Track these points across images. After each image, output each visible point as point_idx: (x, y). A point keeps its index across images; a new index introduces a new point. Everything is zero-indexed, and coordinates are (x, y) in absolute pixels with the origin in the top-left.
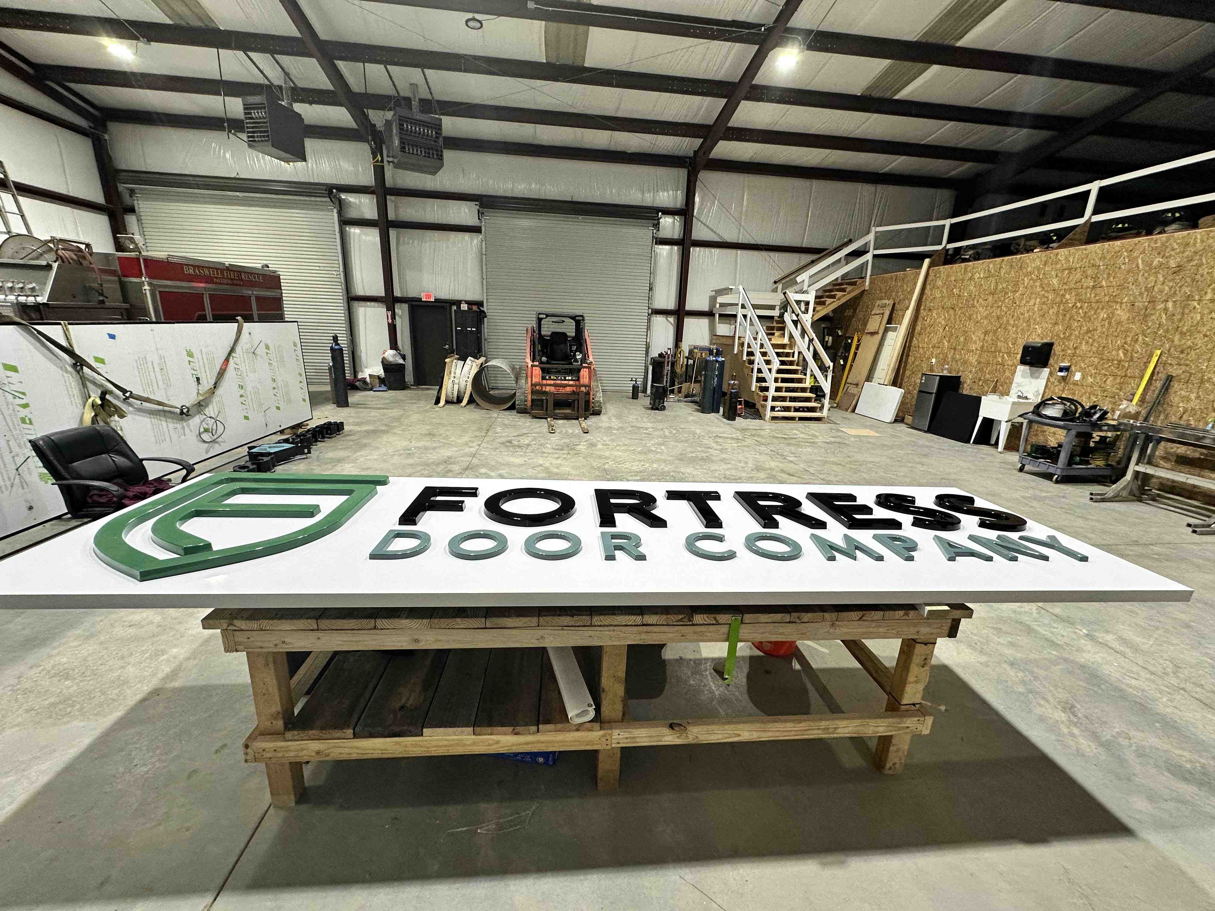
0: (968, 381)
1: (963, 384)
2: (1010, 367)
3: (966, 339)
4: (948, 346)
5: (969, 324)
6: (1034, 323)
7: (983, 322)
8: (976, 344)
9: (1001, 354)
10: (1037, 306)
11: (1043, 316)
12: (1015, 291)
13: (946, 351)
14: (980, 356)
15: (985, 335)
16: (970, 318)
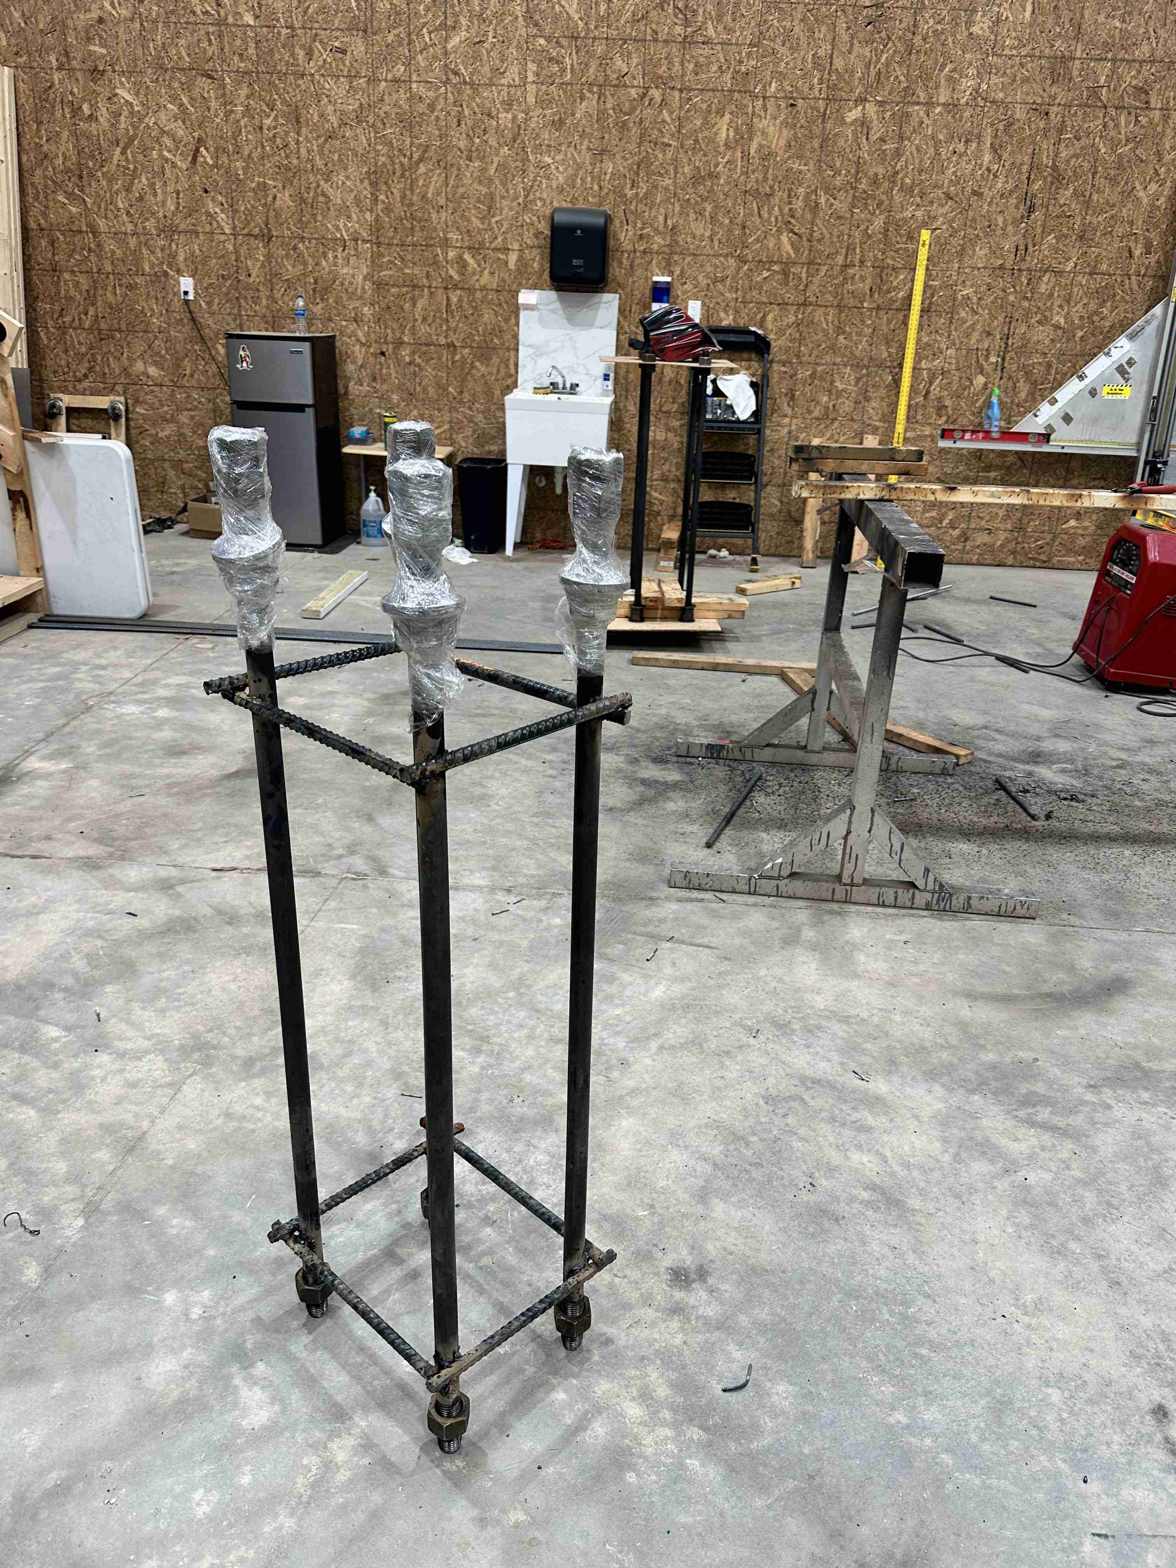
1: (342, 364)
2: (493, 296)
3: (303, 201)
4: (234, 228)
5: (298, 143)
6: (538, 148)
7: (356, 137)
8: (349, 217)
9: (451, 254)
10: (531, 89)
11: (559, 124)
12: (443, 26)
13: (231, 248)
14: (375, 262)
15: (374, 184)
16: (296, 118)
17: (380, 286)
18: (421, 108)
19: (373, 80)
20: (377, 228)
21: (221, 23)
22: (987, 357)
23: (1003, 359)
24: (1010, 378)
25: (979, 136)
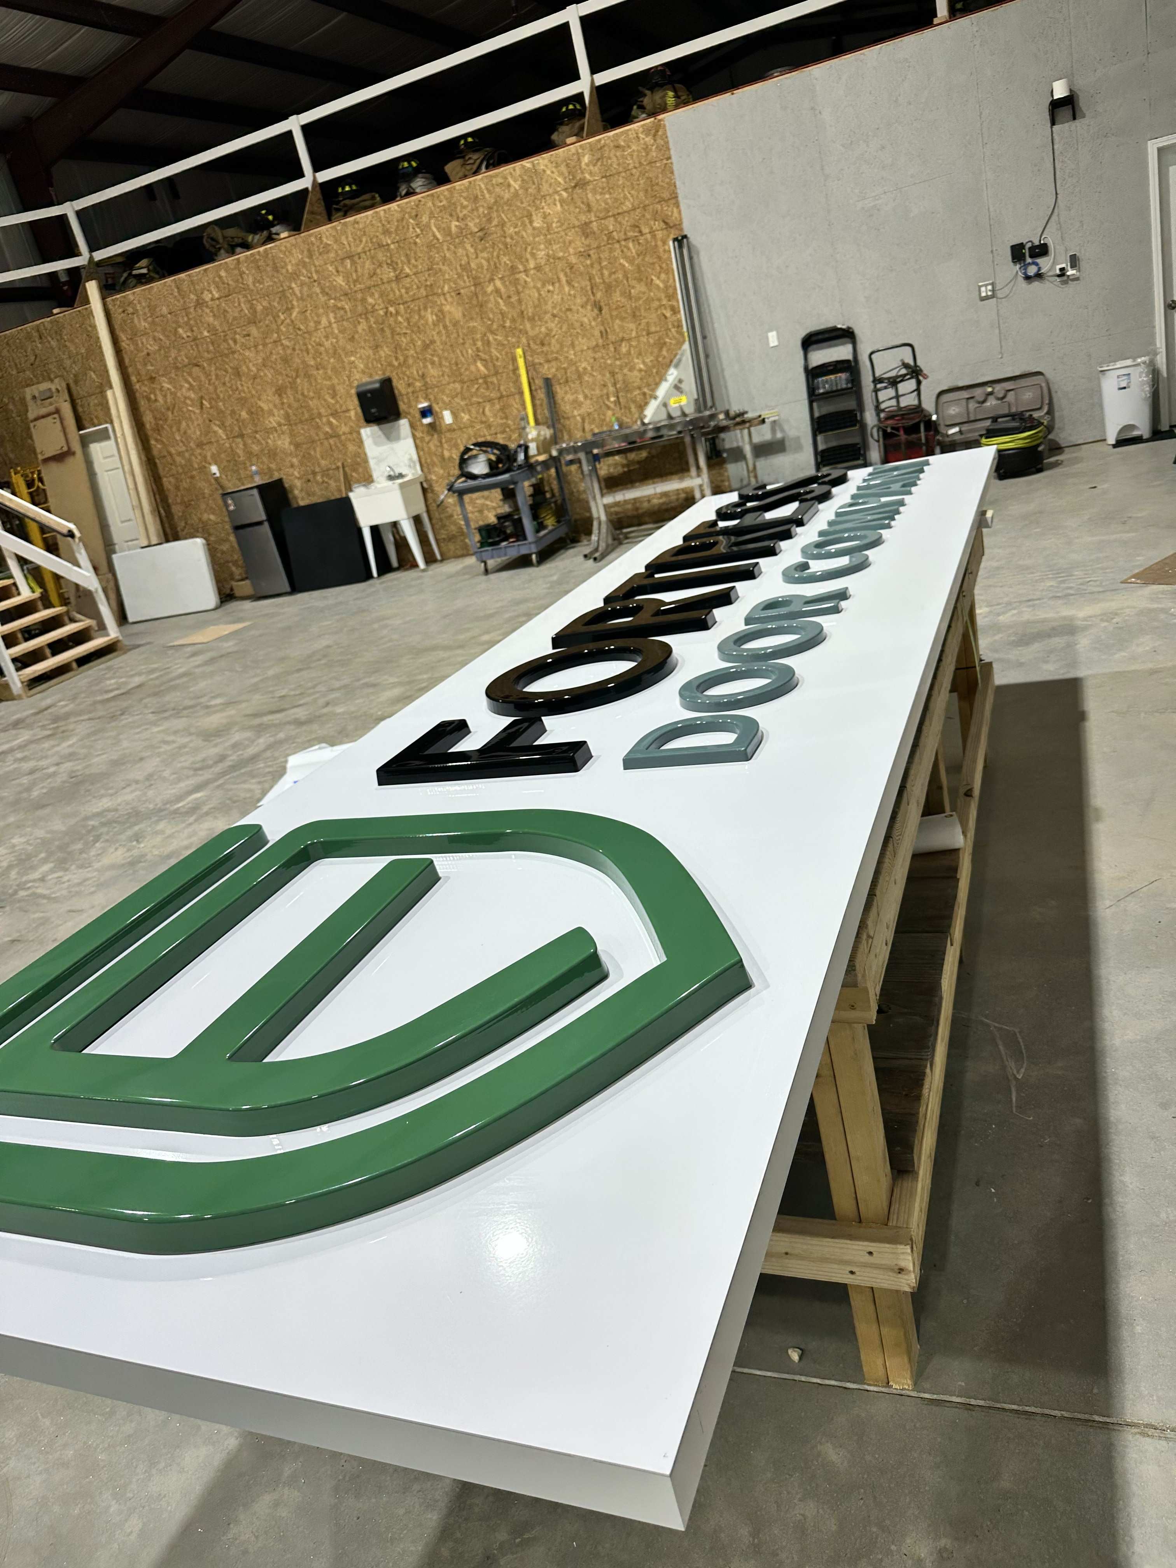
0: (298, 483)
1: (292, 491)
2: (349, 436)
3: (252, 413)
4: (227, 435)
5: (242, 385)
6: (346, 354)
7: (265, 375)
8: (274, 415)
9: (324, 420)
10: (334, 326)
11: (352, 339)
12: (288, 309)
13: (227, 445)
14: (292, 435)
15: (280, 395)
16: (238, 374)
17: (297, 446)
18: (289, 352)
19: (265, 345)
20: (287, 416)
21: (195, 339)
22: (608, 398)
23: (618, 397)
24: (625, 407)
25: (559, 280)
